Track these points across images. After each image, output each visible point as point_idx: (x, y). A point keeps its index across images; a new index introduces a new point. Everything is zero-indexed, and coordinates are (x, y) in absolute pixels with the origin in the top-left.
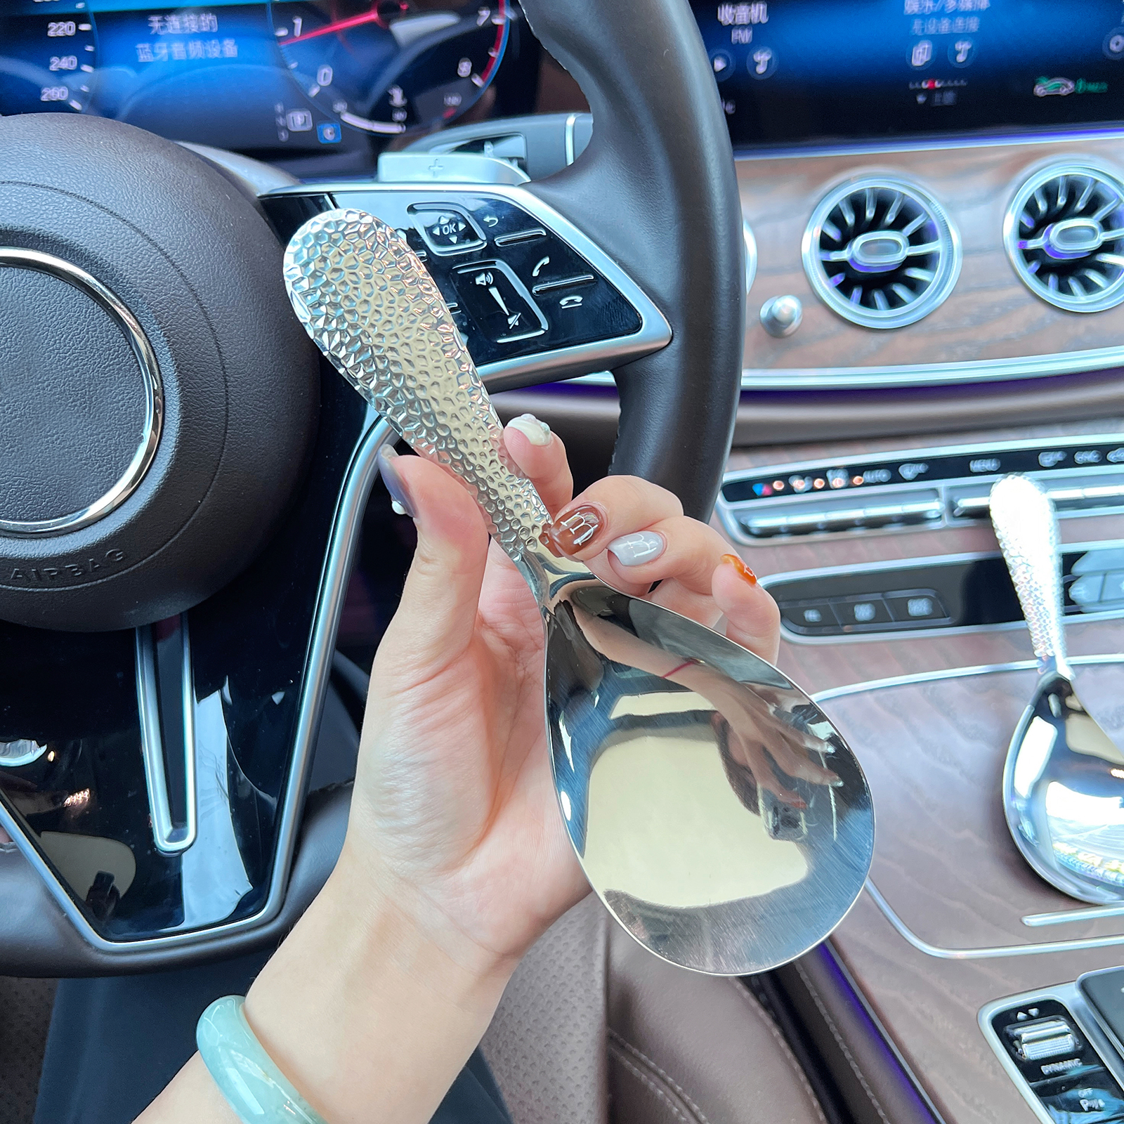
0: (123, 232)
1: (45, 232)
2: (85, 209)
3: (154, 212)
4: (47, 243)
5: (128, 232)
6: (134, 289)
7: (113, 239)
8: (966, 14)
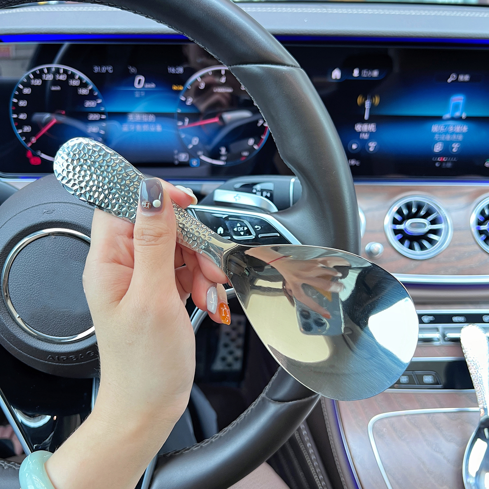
4: (80, 228)
8: (457, 134)
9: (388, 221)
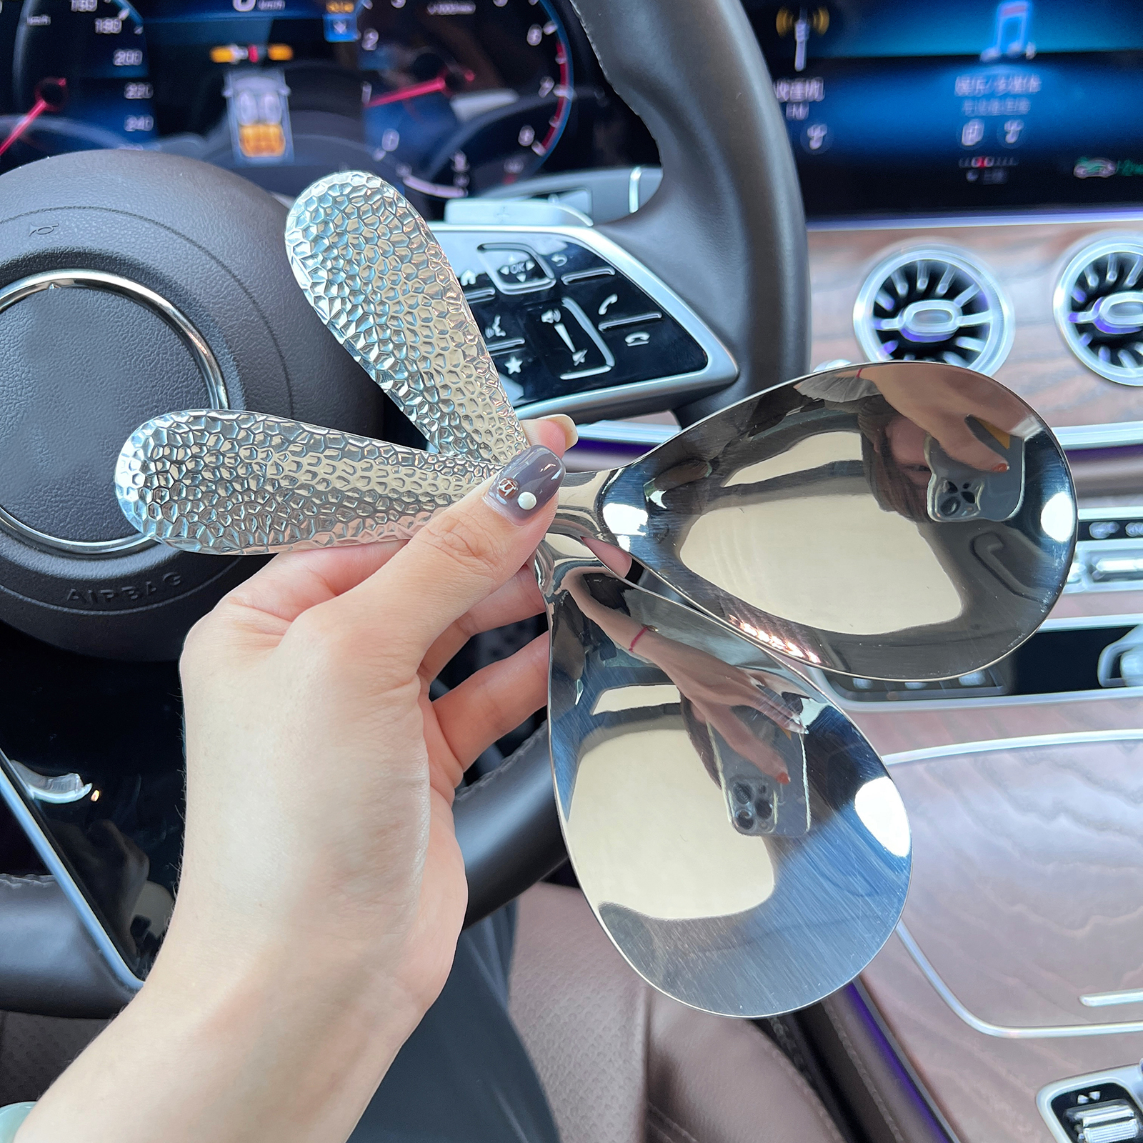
0: (198, 258)
1: (122, 255)
2: (162, 234)
3: (230, 241)
4: (124, 266)
5: (204, 258)
6: (206, 313)
7: (188, 264)
8: (1016, 97)
9: (862, 311)
